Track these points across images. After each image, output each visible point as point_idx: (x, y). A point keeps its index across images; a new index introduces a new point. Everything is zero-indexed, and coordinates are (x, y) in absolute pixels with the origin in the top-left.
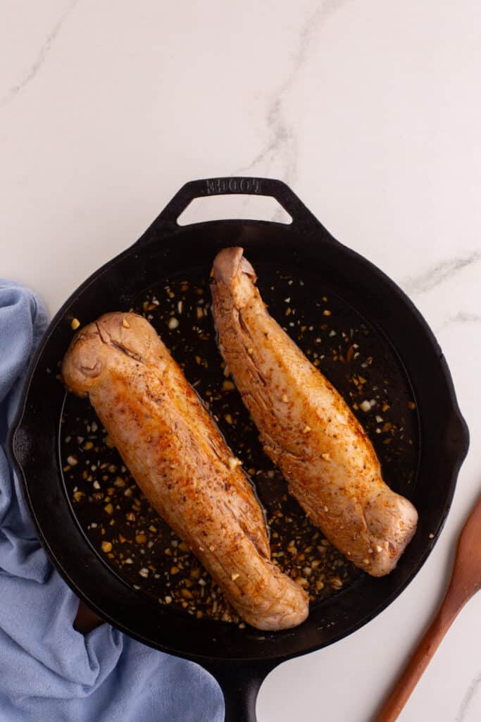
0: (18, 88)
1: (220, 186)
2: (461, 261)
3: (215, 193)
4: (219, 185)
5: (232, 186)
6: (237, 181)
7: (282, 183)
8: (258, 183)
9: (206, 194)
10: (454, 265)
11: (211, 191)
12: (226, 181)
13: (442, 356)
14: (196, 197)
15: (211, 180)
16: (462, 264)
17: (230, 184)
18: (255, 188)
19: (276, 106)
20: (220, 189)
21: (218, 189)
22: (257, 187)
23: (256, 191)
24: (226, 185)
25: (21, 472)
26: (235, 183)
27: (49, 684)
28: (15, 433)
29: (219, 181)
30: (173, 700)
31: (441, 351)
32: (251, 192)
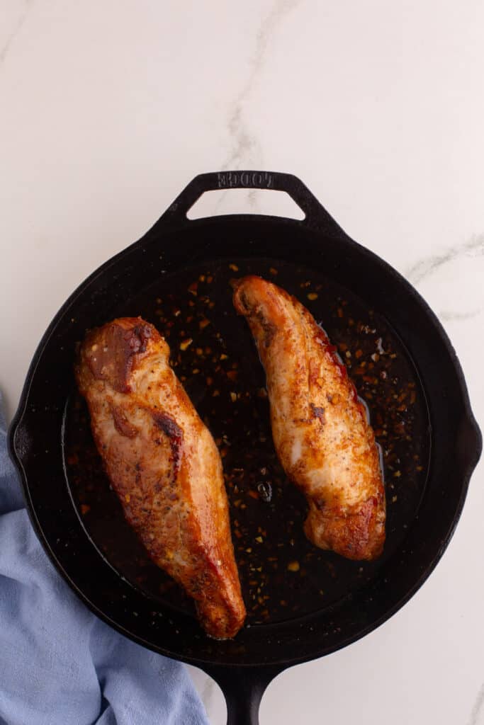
1: (232, 179)
2: (438, 258)
3: (226, 186)
5: (244, 180)
8: (270, 177)
9: (216, 188)
13: (456, 359)
14: (207, 190)
15: (222, 173)
16: (439, 261)
18: (268, 182)
19: (237, 113)
20: (231, 182)
25: (21, 468)
26: (247, 176)
28: (16, 430)
29: (230, 175)
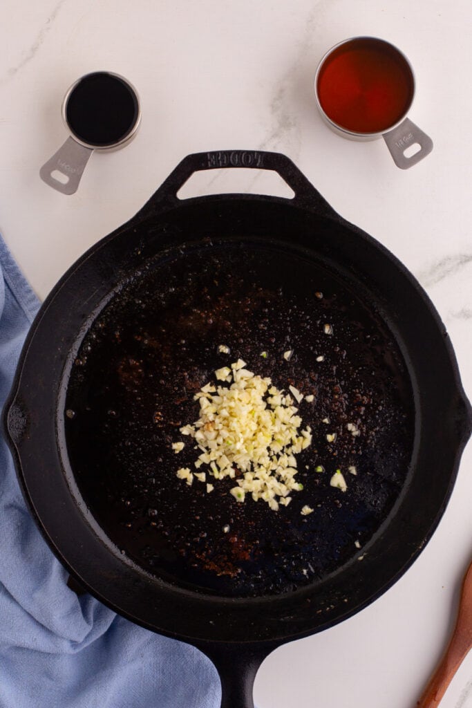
0: (16, 70)
1: (221, 159)
3: (216, 166)
4: (219, 158)
5: (234, 159)
6: (238, 155)
7: (284, 156)
8: (260, 157)
9: (207, 168)
10: (459, 261)
11: (212, 164)
12: (227, 154)
13: (446, 335)
14: (196, 170)
15: (212, 153)
16: (466, 259)
17: (231, 157)
19: (280, 94)
20: (221, 162)
21: (219, 162)
22: (259, 161)
23: (258, 165)
24: (227, 159)
25: (15, 449)
27: (35, 637)
28: (10, 410)
29: (220, 154)
30: (164, 674)
31: (445, 329)
32: (253, 166)
